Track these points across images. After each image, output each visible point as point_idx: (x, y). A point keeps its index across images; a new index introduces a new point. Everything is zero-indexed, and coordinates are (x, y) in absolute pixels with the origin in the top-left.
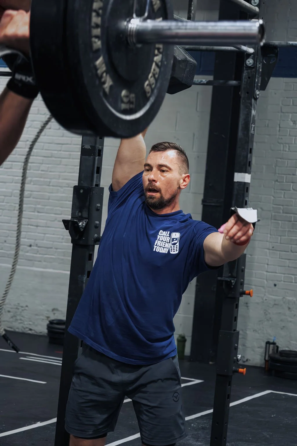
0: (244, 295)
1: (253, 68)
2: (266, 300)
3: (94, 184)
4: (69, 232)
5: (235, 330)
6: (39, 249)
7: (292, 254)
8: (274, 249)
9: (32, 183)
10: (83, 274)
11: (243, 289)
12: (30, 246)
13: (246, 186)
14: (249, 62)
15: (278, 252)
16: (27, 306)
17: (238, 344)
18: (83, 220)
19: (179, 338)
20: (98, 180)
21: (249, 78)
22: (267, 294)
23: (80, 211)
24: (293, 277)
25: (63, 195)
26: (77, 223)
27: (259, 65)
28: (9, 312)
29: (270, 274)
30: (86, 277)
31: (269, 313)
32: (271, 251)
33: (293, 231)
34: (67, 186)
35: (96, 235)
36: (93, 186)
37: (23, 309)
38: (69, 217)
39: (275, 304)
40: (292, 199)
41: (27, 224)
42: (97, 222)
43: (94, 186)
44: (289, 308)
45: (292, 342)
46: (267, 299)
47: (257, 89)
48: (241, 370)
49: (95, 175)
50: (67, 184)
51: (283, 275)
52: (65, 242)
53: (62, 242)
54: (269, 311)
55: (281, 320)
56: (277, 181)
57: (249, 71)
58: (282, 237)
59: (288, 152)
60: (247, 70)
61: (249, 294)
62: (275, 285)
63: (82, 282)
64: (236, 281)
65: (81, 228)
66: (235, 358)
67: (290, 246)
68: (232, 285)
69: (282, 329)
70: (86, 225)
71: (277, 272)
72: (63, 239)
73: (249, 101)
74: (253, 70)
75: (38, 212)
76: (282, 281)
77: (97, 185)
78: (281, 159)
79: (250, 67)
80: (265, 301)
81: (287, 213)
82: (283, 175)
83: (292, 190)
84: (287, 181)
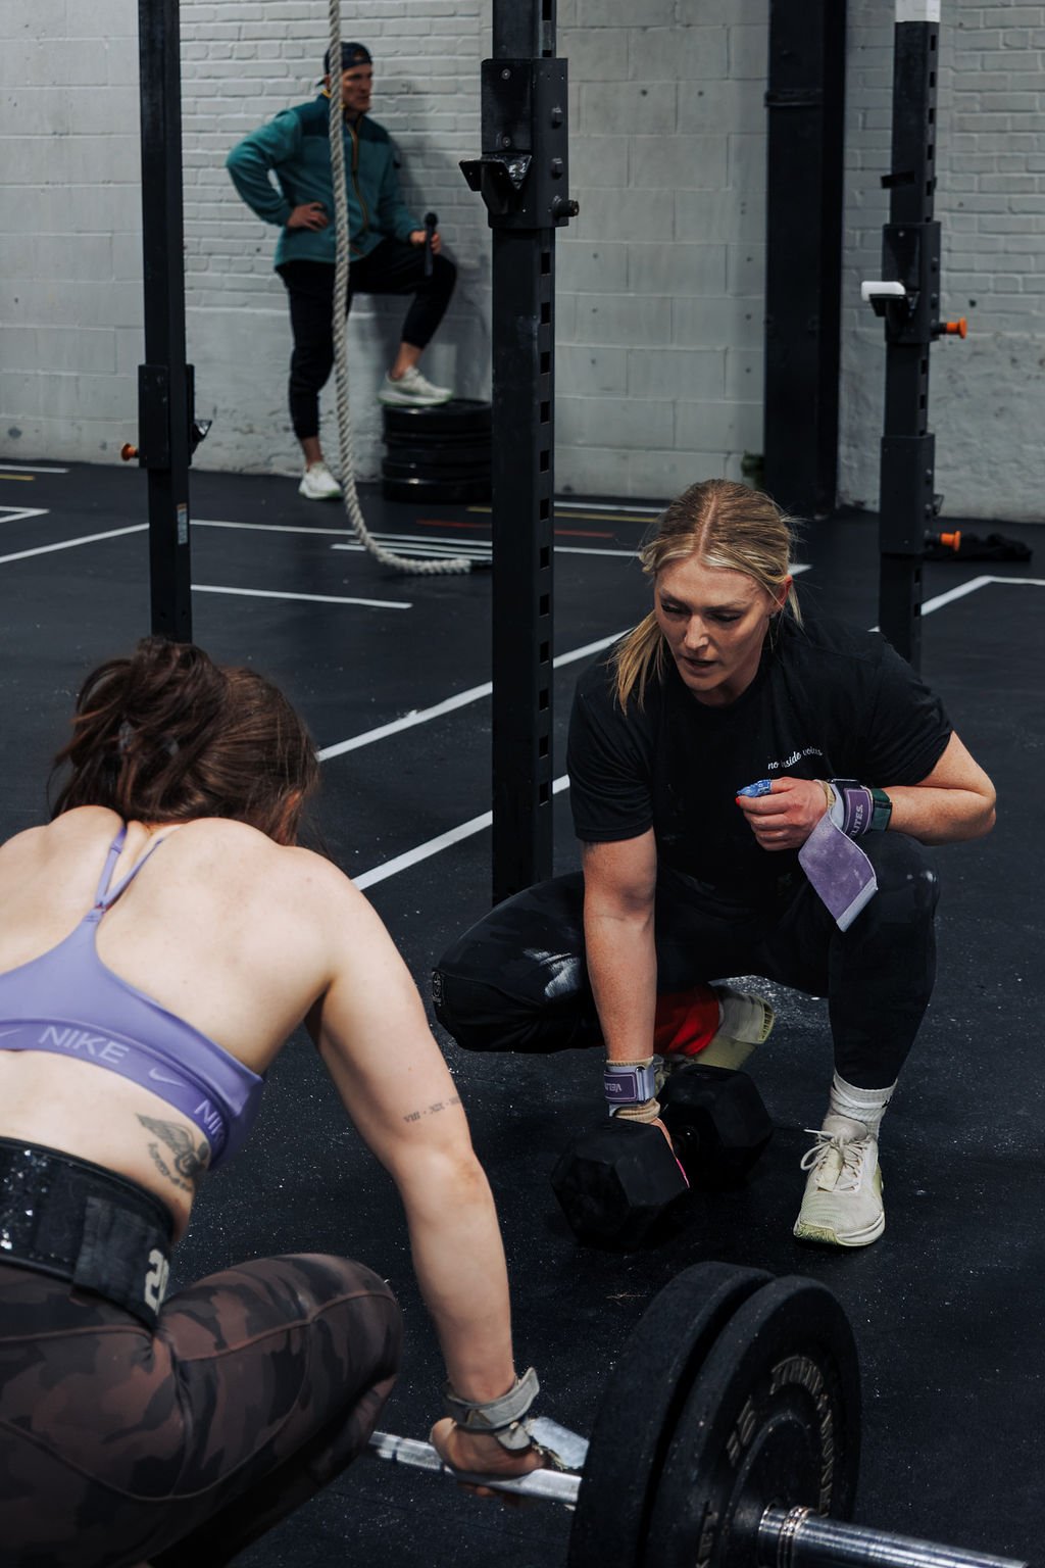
0: (941, 336)
3: (541, 49)
4: (483, 195)
5: (923, 432)
7: (1013, 216)
8: (962, 209)
10: (529, 314)
11: (937, 318)
13: (931, 33)
15: (975, 216)
17: (932, 469)
18: (518, 157)
19: (748, 462)
20: (549, 37)
23: (508, 134)
24: (1019, 277)
26: (503, 168)
29: (958, 274)
30: (539, 321)
32: (955, 215)
33: (1013, 157)
35: (558, 199)
36: (537, 54)
38: (476, 155)
39: (976, 354)
40: (1004, 73)
42: (558, 161)
43: (540, 56)
44: (1014, 361)
45: (1025, 447)
48: (946, 537)
49: (541, 23)
51: (991, 276)
54: (962, 373)
55: (996, 394)
56: (961, 25)
58: (984, 176)
61: (958, 331)
62: (973, 304)
63: (530, 336)
64: (920, 298)
65: (516, 181)
66: (928, 507)
67: (1006, 196)
68: (909, 310)
69: (997, 415)
70: (529, 170)
71: (976, 268)
76: (989, 291)
77: (548, 53)
81: (992, 111)
82: (976, 10)
83: (1003, 47)
84: (989, 24)
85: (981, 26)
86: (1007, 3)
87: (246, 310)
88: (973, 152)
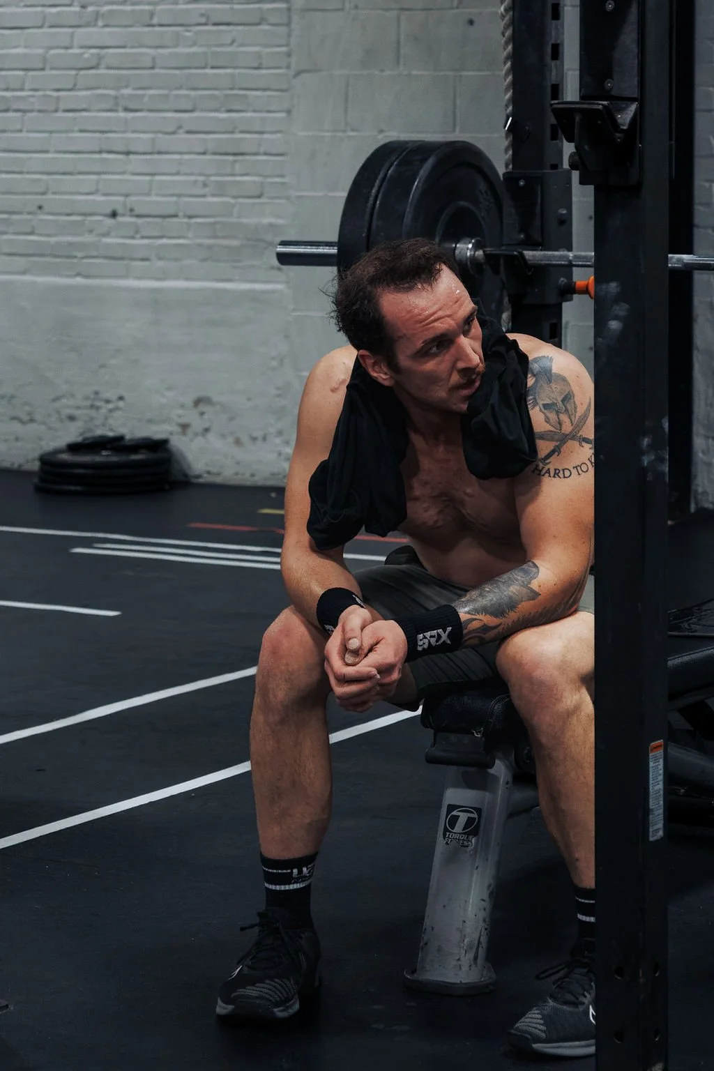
0: (572, 296)
6: (140, 221)
9: (100, 23)
12: (114, 215)
16: (121, 398)
25: (194, 49)
28: (72, 418)
34: (203, 20)
37: (111, 406)
41: (97, 149)
50: (202, 15)
52: (214, 195)
53: (204, 196)
61: (587, 291)
72: (205, 185)
75: (126, 110)
87: (27, 278)
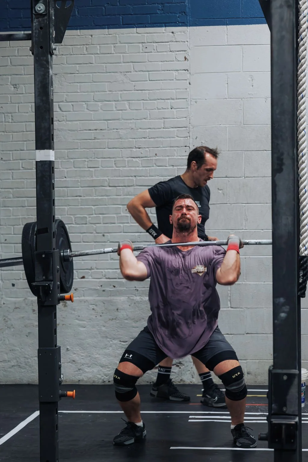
1: (44, 15)
2: (4, 304)
5: (56, 346)
8: (6, 242)
13: (52, 165)
14: (40, 7)
15: (13, 245)
21: (41, 28)
22: (4, 296)
27: (52, 12)
29: (5, 272)
31: (10, 319)
33: (28, 218)
39: (17, 308)
40: (23, 180)
46: (5, 302)
47: (52, 42)
48: (69, 393)
51: (22, 272)
54: (9, 317)
55: (26, 326)
56: (2, 159)
57: (40, 19)
58: (15, 227)
59: (12, 123)
60: (37, 18)
68: (50, 290)
73: (45, 58)
74: (46, 17)
76: (21, 279)
78: (3, 132)
79: (41, 14)
80: (3, 306)
81: (18, 197)
82: (8, 152)
83: (21, 168)
84: (14, 158)
85: (11, 159)
86: (22, 149)
88: (10, 216)
